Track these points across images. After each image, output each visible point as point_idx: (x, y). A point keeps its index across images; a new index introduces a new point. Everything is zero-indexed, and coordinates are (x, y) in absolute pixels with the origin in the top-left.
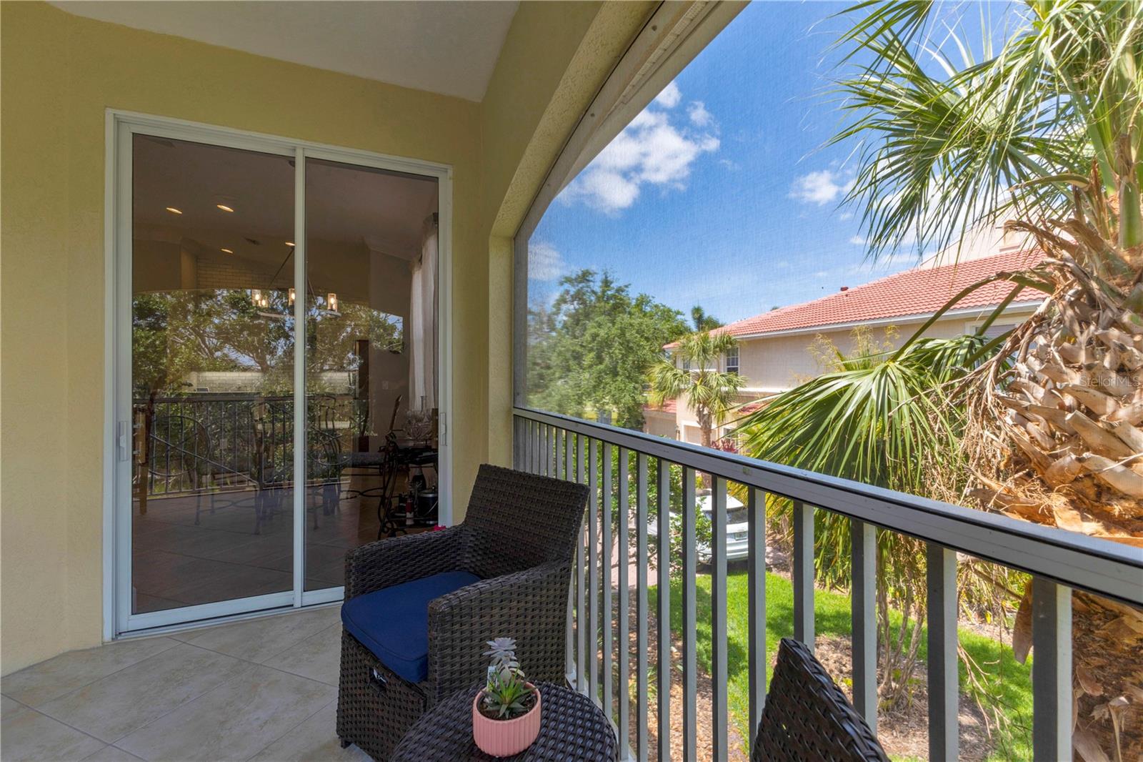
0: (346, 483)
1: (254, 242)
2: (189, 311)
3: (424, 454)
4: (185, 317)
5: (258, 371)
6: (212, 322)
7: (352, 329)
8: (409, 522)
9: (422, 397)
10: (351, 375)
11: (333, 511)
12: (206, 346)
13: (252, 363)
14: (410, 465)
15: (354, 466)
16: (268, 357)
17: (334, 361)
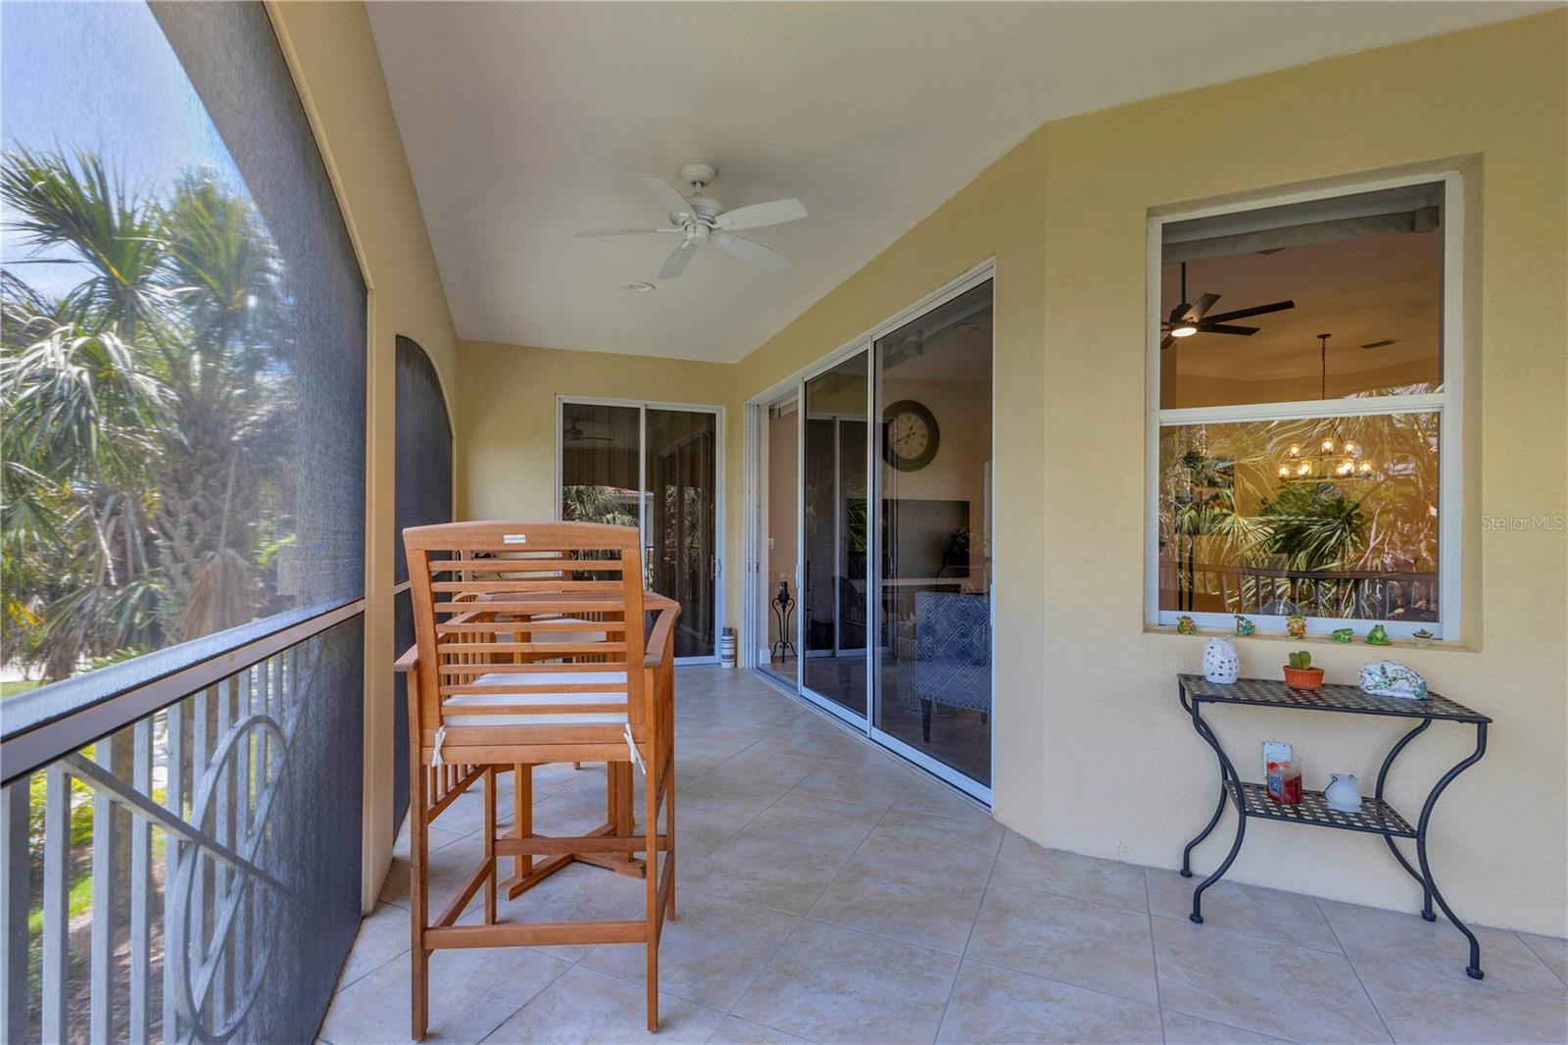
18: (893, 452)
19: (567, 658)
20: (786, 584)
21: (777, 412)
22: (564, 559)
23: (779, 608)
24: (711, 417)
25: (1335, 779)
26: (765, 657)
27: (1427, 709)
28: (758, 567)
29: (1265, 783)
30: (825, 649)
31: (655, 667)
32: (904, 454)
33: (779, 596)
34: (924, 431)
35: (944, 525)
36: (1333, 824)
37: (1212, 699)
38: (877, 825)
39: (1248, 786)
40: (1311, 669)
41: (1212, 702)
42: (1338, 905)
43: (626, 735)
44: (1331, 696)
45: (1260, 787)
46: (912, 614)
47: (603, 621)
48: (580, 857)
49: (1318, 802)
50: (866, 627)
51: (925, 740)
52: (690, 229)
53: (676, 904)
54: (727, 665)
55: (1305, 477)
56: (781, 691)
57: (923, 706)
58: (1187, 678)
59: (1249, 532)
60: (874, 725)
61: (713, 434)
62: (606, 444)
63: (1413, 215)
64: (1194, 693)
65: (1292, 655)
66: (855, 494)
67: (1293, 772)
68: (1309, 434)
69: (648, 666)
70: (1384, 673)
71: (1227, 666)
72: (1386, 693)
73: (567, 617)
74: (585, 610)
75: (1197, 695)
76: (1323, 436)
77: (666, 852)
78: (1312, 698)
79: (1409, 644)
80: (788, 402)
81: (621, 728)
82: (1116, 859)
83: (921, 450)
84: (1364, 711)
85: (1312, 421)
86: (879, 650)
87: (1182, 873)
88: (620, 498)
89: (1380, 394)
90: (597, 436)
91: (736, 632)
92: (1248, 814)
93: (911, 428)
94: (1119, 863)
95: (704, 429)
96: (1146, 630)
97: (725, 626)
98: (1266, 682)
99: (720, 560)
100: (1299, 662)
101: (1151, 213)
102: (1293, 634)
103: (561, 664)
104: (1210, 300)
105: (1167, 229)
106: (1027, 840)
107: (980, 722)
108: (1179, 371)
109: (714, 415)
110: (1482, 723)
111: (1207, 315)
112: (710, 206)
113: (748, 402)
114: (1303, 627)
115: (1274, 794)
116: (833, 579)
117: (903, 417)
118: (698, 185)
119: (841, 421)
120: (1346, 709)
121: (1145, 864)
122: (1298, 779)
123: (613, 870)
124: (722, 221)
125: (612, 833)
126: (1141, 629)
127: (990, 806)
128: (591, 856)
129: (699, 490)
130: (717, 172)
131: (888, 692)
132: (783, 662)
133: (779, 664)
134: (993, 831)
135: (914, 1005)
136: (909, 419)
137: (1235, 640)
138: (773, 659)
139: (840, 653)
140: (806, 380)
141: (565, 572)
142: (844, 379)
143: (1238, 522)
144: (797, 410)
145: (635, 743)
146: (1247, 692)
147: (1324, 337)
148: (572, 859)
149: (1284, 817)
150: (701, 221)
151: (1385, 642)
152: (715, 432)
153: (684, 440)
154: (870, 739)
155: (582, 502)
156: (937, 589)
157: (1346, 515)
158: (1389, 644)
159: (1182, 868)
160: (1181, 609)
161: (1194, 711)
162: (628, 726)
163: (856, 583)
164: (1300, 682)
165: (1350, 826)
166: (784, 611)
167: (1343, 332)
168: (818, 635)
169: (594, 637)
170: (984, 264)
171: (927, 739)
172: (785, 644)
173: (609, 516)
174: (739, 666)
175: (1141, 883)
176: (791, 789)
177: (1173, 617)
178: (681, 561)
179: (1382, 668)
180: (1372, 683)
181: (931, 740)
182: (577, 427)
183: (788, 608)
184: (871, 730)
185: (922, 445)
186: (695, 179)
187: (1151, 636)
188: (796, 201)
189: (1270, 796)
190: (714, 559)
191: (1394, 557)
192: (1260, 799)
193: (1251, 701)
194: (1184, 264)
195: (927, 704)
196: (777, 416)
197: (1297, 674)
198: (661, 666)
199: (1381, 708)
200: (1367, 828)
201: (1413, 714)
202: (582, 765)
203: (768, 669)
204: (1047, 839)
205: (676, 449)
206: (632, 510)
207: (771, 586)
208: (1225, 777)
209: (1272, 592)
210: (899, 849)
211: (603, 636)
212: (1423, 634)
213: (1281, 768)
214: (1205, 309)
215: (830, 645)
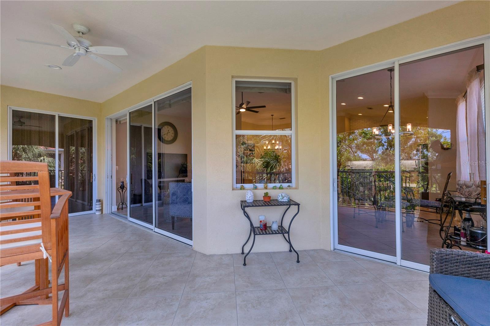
0: (417, 213)
1: (370, 108)
2: (346, 139)
3: (473, 207)
4: (345, 141)
5: (371, 160)
6: (355, 143)
7: (416, 140)
8: (462, 243)
9: (470, 174)
10: (417, 161)
11: (411, 226)
12: (352, 151)
13: (368, 157)
14: (463, 211)
15: (421, 206)
16: (374, 155)
17: (405, 155)
18: (163, 138)
19: (14, 219)
20: (123, 182)
21: (119, 122)
22: (11, 177)
23: (121, 191)
24: (91, 122)
25: (273, 223)
26: (114, 208)
27: (290, 203)
28: (111, 177)
29: (259, 226)
30: (139, 203)
31: (57, 219)
32: (166, 139)
33: (120, 187)
34: (173, 132)
35: (179, 161)
36: (273, 233)
37: (248, 206)
38: (155, 260)
39: (256, 227)
40: (268, 196)
41: (248, 207)
42: (274, 253)
43: (41, 248)
44: (272, 202)
45: (258, 227)
46: (168, 190)
47: (33, 201)
48: (19, 303)
49: (270, 229)
50: (152, 195)
51: (173, 230)
52: (77, 49)
53: (70, 310)
54: (98, 213)
55: (269, 149)
56: (121, 220)
57: (172, 219)
58: (242, 201)
59: (258, 162)
60: (155, 227)
61: (91, 128)
62: (38, 129)
63: (286, 89)
64: (244, 205)
65: (265, 193)
66: (148, 151)
67: (265, 223)
68: (270, 138)
69: (53, 218)
70: (282, 196)
71: (251, 197)
72: (282, 200)
73: (14, 202)
74: (23, 198)
75: (245, 206)
76: (273, 139)
77: (64, 291)
78: (268, 203)
79: (287, 189)
80: (124, 119)
81: (39, 245)
82: (226, 254)
83: (172, 138)
84: (278, 205)
85: (270, 135)
86: (157, 202)
87: (242, 254)
88: (47, 151)
89: (282, 130)
90: (32, 126)
91: (102, 200)
92: (255, 235)
93: (169, 131)
94: (227, 254)
95: (87, 125)
96: (233, 189)
97: (97, 199)
98: (259, 200)
99: (95, 175)
100: (266, 194)
101: (233, 77)
102: (265, 188)
103: (12, 221)
104: (248, 103)
105: (237, 82)
106: (203, 254)
107: (190, 221)
108: (242, 120)
109: (92, 121)
110: (298, 205)
111: (248, 106)
112: (87, 43)
113: (107, 117)
114: (267, 186)
115: (261, 228)
116: (141, 180)
117: (166, 127)
118: (81, 34)
119: (144, 127)
120: (275, 205)
121: (233, 253)
122: (266, 224)
123: (38, 304)
124: (91, 49)
125: (38, 289)
126: (232, 190)
127: (192, 246)
128: (25, 301)
129: (86, 148)
130: (89, 30)
131: (161, 216)
132: (122, 209)
133: (121, 211)
134: (193, 253)
135: (166, 315)
136: (168, 128)
137: (253, 191)
138: (118, 209)
139: (144, 204)
140: (130, 112)
141: (12, 182)
142: (144, 113)
143: (256, 160)
144: (127, 122)
145: (46, 250)
146: (256, 204)
147: (272, 115)
148: (15, 305)
149: (263, 234)
150: (82, 47)
151: (282, 188)
152: (92, 127)
153: (79, 129)
154: (154, 232)
155: (26, 153)
156: (178, 181)
157: (277, 158)
158: (283, 189)
159: (242, 252)
160: (242, 183)
161: (244, 210)
162: (42, 244)
163: (149, 181)
164: (267, 200)
165: (276, 233)
166: (122, 192)
167: (276, 115)
168: (136, 199)
169: (29, 209)
170: (189, 83)
171: (173, 229)
172: (123, 203)
173: (42, 158)
174: (104, 213)
175: (232, 259)
176: (123, 254)
177: (239, 185)
178: (77, 175)
179: (282, 195)
180: (280, 199)
181: (174, 229)
182: (22, 121)
183: (124, 191)
184: (154, 228)
185: (172, 136)
186: (79, 31)
187: (234, 191)
188: (123, 49)
189: (260, 229)
190: (92, 174)
191: (285, 168)
192: (258, 230)
193: (256, 206)
194: (242, 92)
195: (173, 218)
196: (119, 123)
197: (266, 198)
198: (59, 218)
199: (281, 204)
200: (279, 233)
201: (287, 205)
202: (22, 263)
203: (116, 213)
204: (208, 252)
205: (74, 132)
206: (53, 156)
207: (117, 184)
208: (251, 226)
209: (262, 178)
210: (163, 266)
211: (33, 208)
212: (289, 186)
213: (263, 222)
214: (247, 105)
215: (140, 202)
